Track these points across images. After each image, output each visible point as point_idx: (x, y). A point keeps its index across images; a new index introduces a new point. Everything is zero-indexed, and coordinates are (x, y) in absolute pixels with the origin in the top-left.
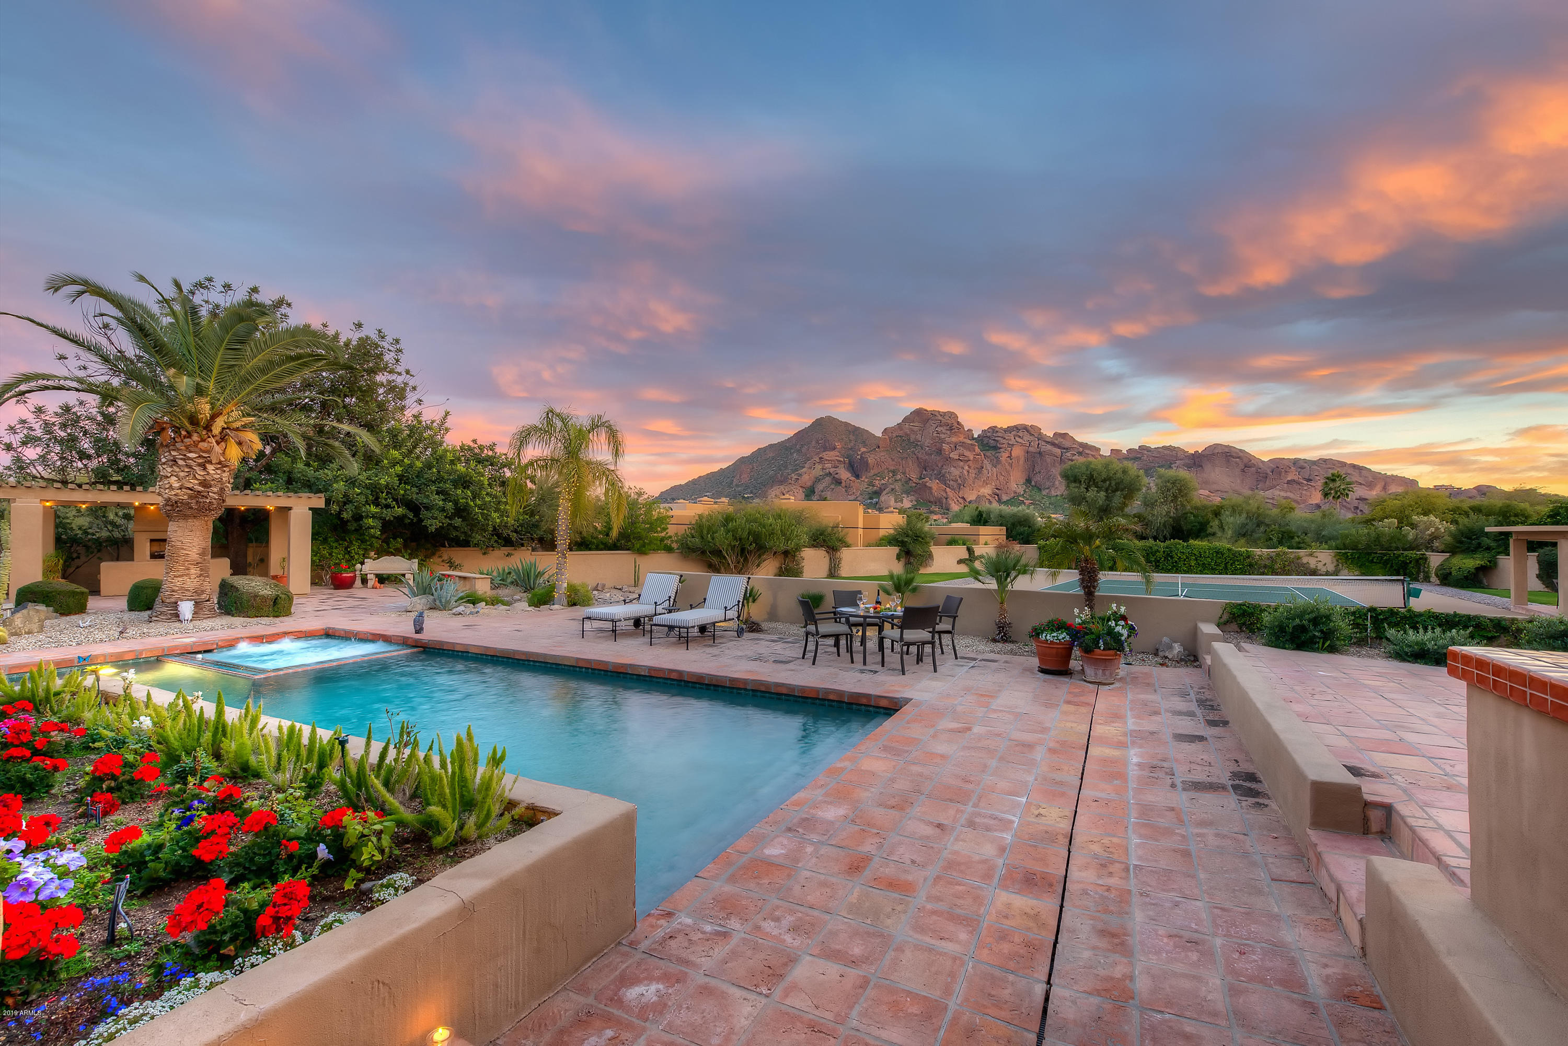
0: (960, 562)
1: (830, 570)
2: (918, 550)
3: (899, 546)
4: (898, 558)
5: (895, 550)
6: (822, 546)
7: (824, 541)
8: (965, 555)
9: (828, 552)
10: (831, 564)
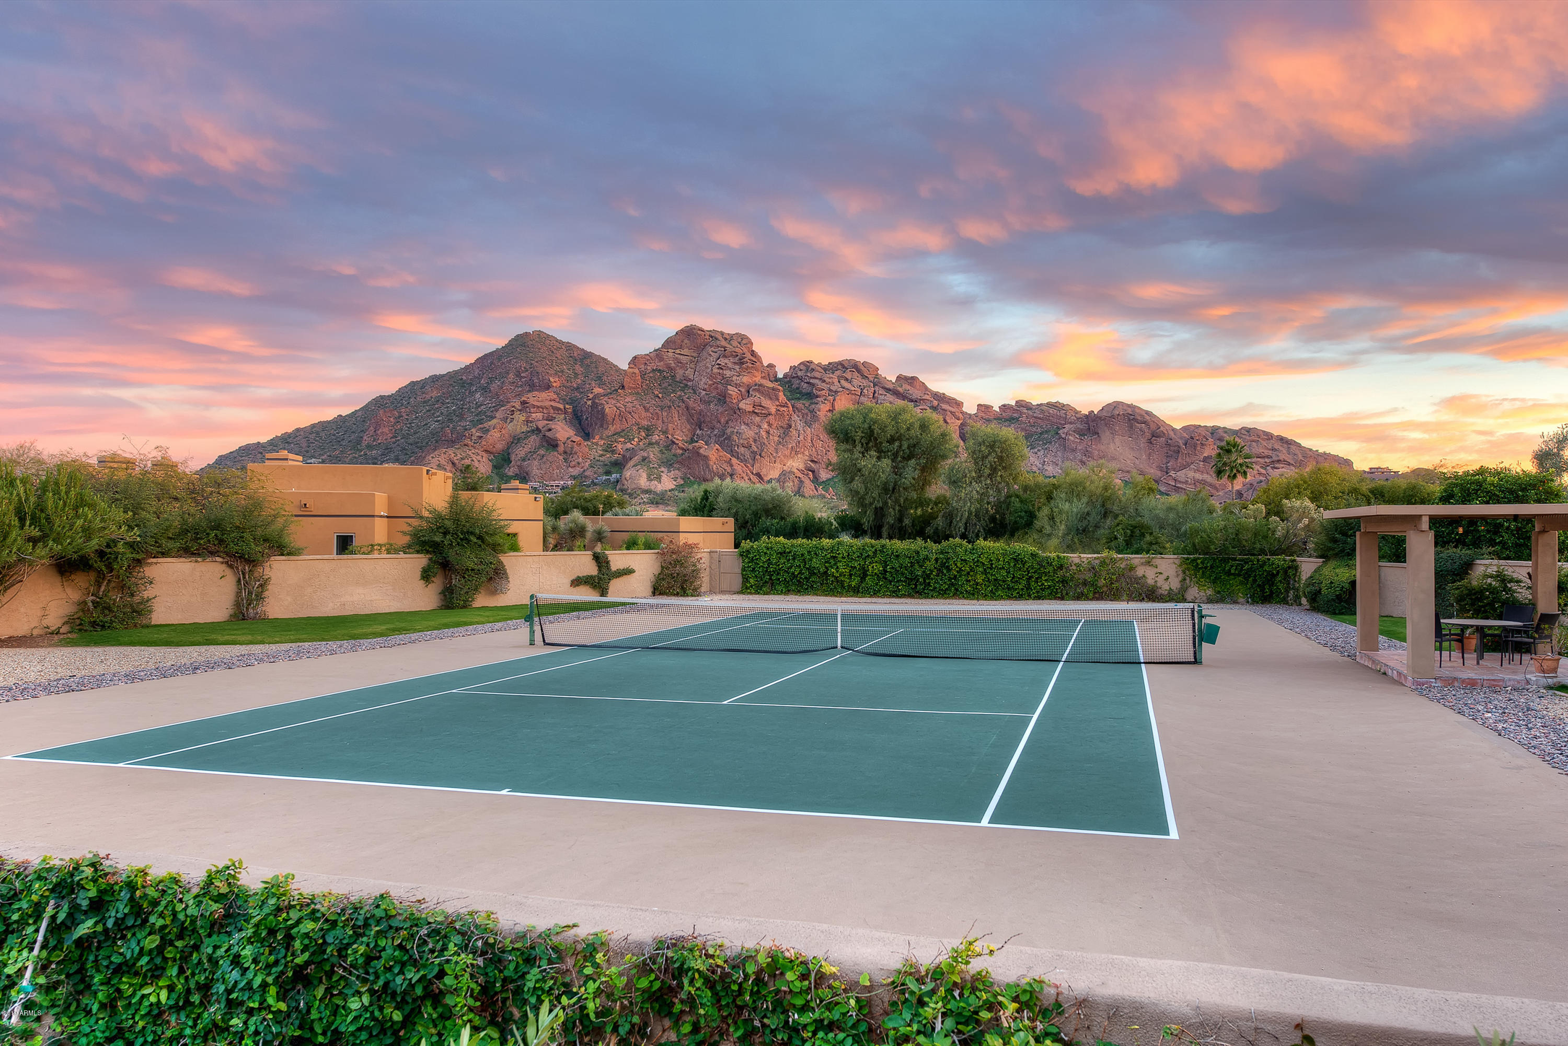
0: (577, 582)
1: (238, 604)
2: (469, 559)
3: (428, 552)
4: (426, 576)
5: (420, 561)
6: (212, 553)
7: (221, 541)
8: (591, 569)
9: (231, 567)
10: (238, 594)
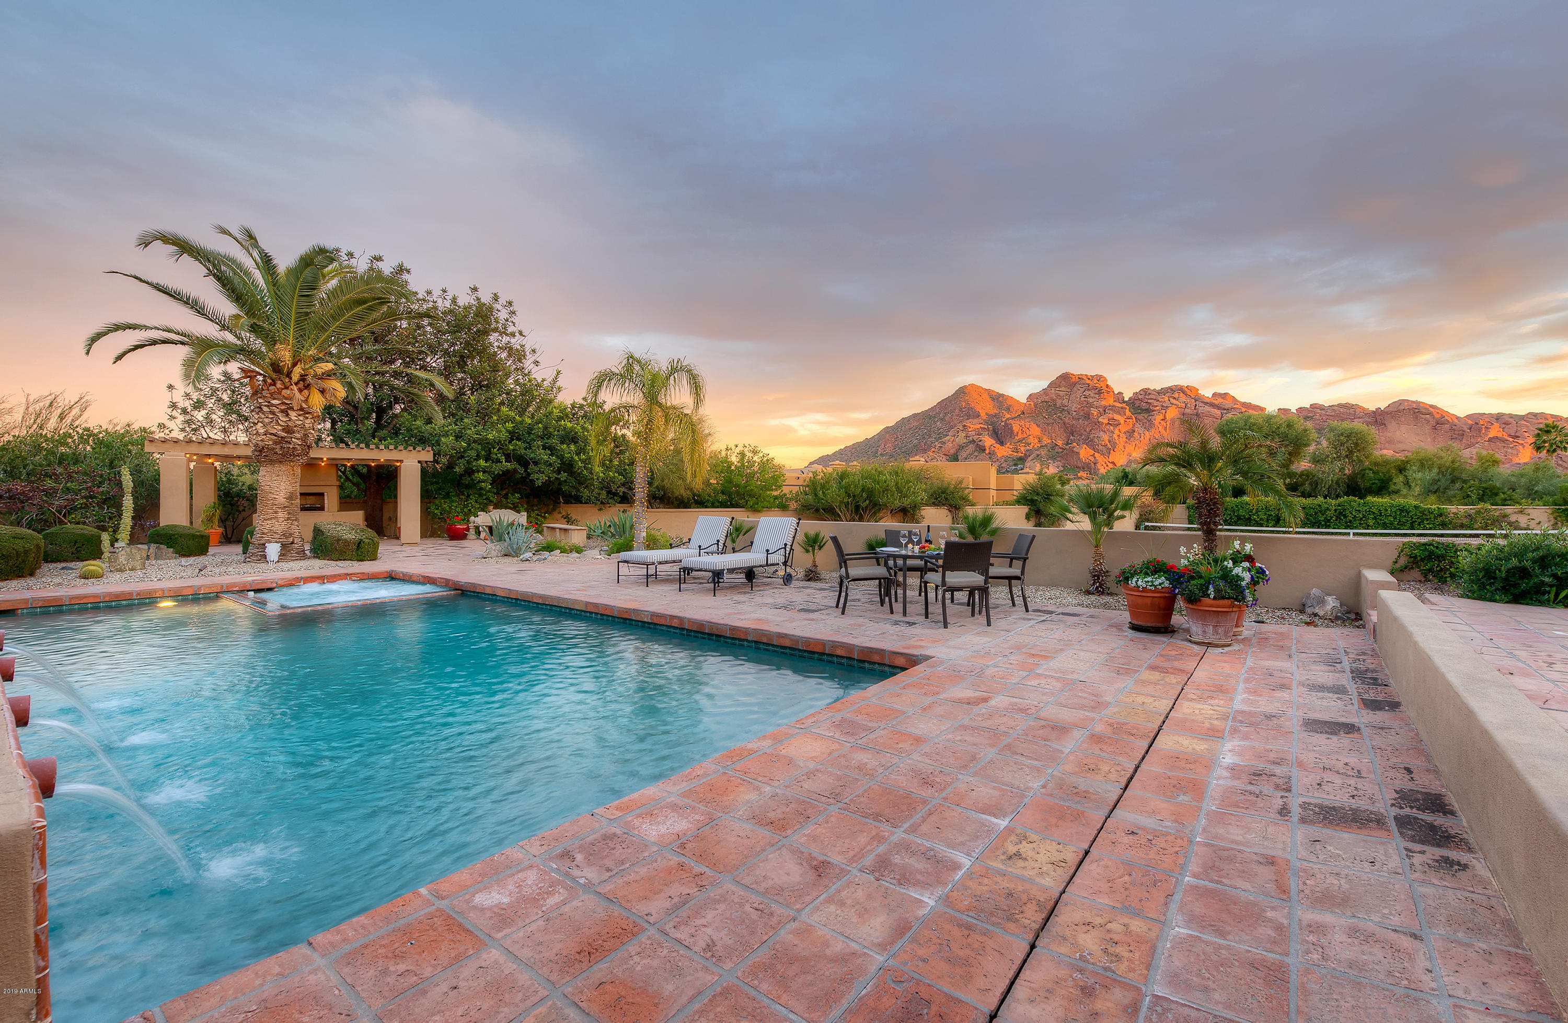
2: (1049, 508)
3: (1028, 505)
4: (1028, 517)
5: (1024, 509)
6: (943, 505)
7: (946, 499)
9: (950, 511)
